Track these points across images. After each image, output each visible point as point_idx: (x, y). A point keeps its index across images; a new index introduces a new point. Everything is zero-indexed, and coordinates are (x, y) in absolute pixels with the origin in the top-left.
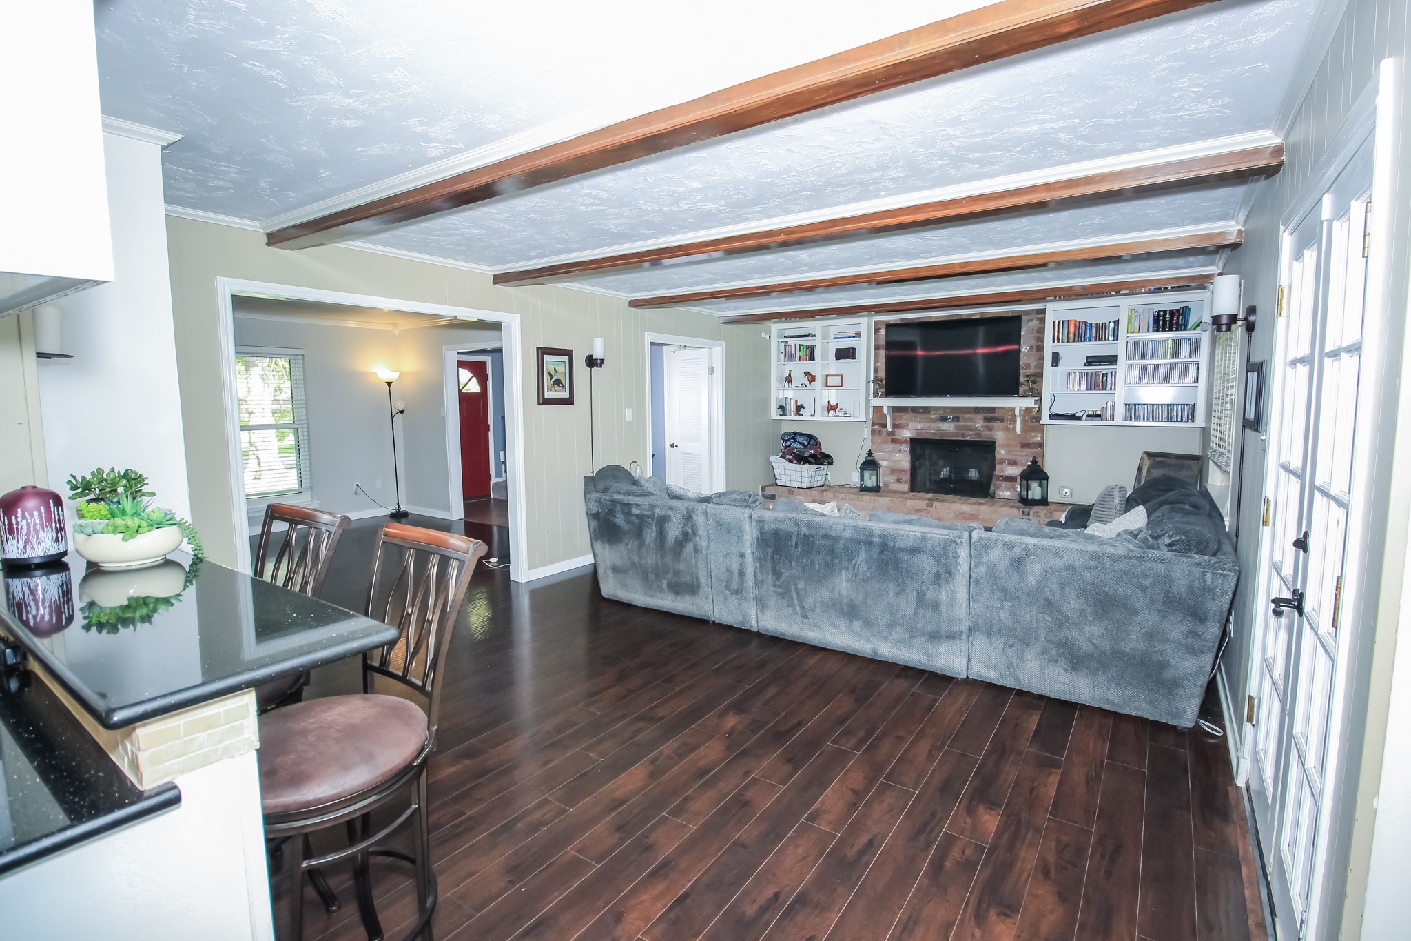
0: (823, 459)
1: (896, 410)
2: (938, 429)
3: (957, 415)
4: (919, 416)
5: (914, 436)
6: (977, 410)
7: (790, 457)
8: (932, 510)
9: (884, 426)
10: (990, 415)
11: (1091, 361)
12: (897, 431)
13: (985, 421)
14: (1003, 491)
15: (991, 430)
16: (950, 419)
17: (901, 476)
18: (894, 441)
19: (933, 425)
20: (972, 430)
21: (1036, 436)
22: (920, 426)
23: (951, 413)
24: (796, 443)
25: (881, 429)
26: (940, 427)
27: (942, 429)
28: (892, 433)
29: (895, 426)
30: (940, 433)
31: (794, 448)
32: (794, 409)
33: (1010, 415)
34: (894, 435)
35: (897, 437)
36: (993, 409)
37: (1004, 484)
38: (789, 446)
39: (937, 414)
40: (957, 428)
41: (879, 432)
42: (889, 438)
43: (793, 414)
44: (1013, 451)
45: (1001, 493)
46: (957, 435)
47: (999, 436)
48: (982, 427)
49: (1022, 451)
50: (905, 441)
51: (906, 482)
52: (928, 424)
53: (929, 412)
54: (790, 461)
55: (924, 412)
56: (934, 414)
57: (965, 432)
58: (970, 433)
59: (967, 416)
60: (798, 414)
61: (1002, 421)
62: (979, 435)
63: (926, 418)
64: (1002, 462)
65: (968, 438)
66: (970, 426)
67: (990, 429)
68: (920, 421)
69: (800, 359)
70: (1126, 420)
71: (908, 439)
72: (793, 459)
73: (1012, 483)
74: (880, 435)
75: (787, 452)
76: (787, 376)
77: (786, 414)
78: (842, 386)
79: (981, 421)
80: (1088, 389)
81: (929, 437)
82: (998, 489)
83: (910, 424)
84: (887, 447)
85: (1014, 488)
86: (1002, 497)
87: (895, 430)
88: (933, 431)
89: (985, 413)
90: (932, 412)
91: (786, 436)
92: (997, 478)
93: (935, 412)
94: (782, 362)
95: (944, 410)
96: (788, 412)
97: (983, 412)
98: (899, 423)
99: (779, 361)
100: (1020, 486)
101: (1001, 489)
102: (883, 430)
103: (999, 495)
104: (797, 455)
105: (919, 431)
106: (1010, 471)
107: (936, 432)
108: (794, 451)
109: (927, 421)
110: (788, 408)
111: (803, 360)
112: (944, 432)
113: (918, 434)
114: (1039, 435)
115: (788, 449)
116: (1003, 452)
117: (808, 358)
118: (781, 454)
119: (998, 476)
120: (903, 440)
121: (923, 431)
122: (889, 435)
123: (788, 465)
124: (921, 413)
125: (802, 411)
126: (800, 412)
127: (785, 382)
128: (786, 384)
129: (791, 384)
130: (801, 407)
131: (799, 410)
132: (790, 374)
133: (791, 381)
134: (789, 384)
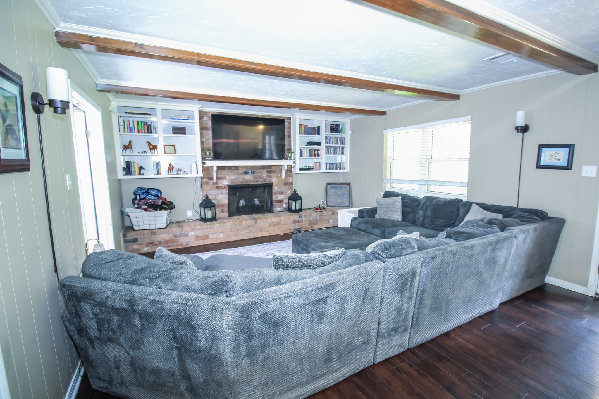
0: (168, 206)
1: (220, 168)
2: (244, 178)
3: (253, 170)
4: (232, 172)
5: (230, 184)
6: (263, 167)
7: (145, 207)
8: (258, 224)
9: (212, 179)
10: (269, 169)
11: (309, 144)
12: (219, 181)
13: (267, 173)
16: (250, 172)
17: (223, 208)
18: (217, 188)
19: (241, 177)
20: (261, 178)
21: (290, 179)
22: (233, 177)
23: (250, 169)
24: (150, 195)
25: (208, 181)
27: (246, 178)
28: (216, 183)
29: (217, 178)
30: (245, 181)
31: (149, 199)
32: (137, 170)
33: (278, 169)
34: (218, 184)
35: (220, 185)
36: (270, 167)
37: (278, 204)
38: (144, 199)
40: (254, 177)
41: (207, 183)
42: (215, 186)
43: (137, 173)
44: (281, 187)
45: (277, 209)
46: (254, 181)
47: (274, 180)
48: (266, 176)
49: (285, 187)
50: (225, 187)
51: (227, 212)
52: (238, 176)
53: (238, 169)
54: (146, 210)
55: (235, 169)
56: (241, 170)
57: (258, 179)
58: (261, 180)
59: (259, 171)
60: (140, 174)
61: (275, 172)
62: (265, 180)
63: (236, 173)
64: (276, 193)
65: (260, 183)
66: (260, 176)
67: (270, 177)
68: (233, 175)
69: (139, 132)
70: (326, 170)
71: (227, 186)
72: (148, 208)
73: (282, 203)
74: (208, 185)
75: (142, 204)
76: (127, 144)
77: (131, 174)
78: (175, 153)
79: (265, 173)
80: (310, 156)
81: (239, 183)
82: (275, 207)
83: (227, 177)
84: (216, 191)
85: (282, 206)
86: (278, 211)
87: (218, 181)
88: (241, 180)
89: (267, 169)
90: (240, 169)
91: (139, 191)
92: (274, 202)
93: (242, 169)
94: (122, 133)
95: (246, 168)
96: (133, 173)
97: (266, 169)
98: (221, 176)
99: (120, 132)
100: (286, 204)
101: (277, 207)
102: (210, 181)
103: (276, 210)
104: (151, 204)
105: (233, 181)
106: (280, 197)
107: (242, 180)
108: (148, 202)
109: (237, 175)
110: (133, 169)
111: (142, 133)
112: (247, 180)
113: (232, 182)
114: (291, 178)
115: (142, 201)
116: (276, 188)
117: (146, 131)
118: (136, 206)
119: (275, 201)
120: (223, 187)
121: (235, 180)
122: (215, 184)
123: (146, 213)
124: (233, 170)
125: (142, 171)
126: (141, 172)
127: (124, 149)
128: (126, 150)
129: (132, 150)
130: (141, 168)
131: (140, 171)
132: (130, 143)
133: (131, 148)
134: (130, 150)
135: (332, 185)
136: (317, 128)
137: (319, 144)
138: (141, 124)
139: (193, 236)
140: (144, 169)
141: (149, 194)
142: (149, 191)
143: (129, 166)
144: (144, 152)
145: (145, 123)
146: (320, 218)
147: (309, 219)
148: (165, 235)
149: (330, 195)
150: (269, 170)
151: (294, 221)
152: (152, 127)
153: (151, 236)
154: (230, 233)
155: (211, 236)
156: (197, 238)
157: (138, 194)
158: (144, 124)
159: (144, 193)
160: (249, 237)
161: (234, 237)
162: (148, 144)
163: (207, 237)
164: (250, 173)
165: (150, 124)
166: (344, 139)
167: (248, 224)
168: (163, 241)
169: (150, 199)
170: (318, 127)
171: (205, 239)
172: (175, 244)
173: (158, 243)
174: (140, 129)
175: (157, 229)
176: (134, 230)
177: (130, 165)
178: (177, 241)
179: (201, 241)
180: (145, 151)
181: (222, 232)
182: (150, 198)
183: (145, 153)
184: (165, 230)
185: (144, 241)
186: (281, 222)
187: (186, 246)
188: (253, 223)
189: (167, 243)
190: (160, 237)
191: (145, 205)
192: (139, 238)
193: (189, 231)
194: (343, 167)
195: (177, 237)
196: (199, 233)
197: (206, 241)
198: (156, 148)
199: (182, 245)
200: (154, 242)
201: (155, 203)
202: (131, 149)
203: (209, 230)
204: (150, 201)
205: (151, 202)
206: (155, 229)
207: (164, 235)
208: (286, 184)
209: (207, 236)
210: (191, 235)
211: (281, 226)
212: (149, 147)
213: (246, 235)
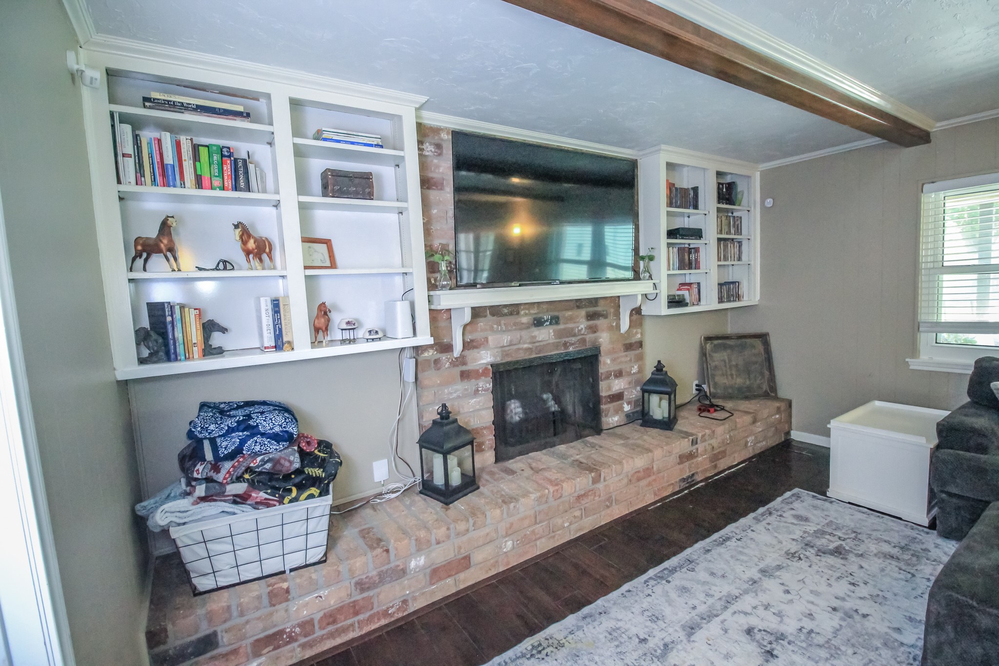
1: (477, 313)
3: (556, 314)
4: (503, 321)
5: (498, 360)
6: (578, 303)
7: (240, 488)
9: (449, 349)
12: (470, 354)
13: (588, 320)
14: (611, 417)
15: (595, 332)
16: (547, 321)
17: (481, 439)
18: (465, 375)
19: (525, 334)
20: (575, 335)
21: (637, 333)
22: (506, 339)
23: (548, 312)
24: (258, 439)
25: (439, 355)
26: (535, 337)
27: (537, 339)
28: (462, 360)
29: (467, 345)
30: (536, 347)
32: (195, 334)
33: (612, 307)
34: (464, 363)
35: (470, 367)
36: (594, 301)
37: (611, 406)
38: (233, 454)
39: (531, 314)
40: (559, 334)
41: (437, 363)
42: (458, 371)
43: (196, 351)
44: (618, 358)
45: (610, 420)
46: (556, 346)
47: (604, 339)
48: (586, 328)
49: (626, 356)
50: (485, 373)
51: (490, 448)
52: (517, 335)
53: (518, 313)
54: (240, 499)
55: (511, 314)
56: (526, 314)
57: (567, 339)
58: (573, 340)
59: (567, 314)
60: (209, 351)
61: (605, 316)
62: (583, 341)
63: (514, 325)
64: (608, 377)
65: (571, 349)
66: (572, 329)
67: (594, 330)
68: (507, 331)
69: (199, 182)
70: (719, 302)
71: (490, 367)
72: (251, 489)
73: (620, 402)
74: (439, 369)
75: (225, 478)
76: (152, 232)
77: (173, 356)
78: (333, 265)
79: (583, 320)
80: (680, 268)
81: (521, 356)
82: (606, 416)
83: (490, 338)
84: (460, 387)
85: (622, 408)
86: (612, 426)
87: (466, 353)
88: (526, 346)
89: (588, 307)
90: (522, 313)
91: (212, 427)
92: (604, 400)
93: (527, 312)
94: (130, 187)
95: (538, 307)
96: (180, 349)
97: (586, 306)
98: (474, 338)
99: (119, 182)
100: (628, 403)
101: (610, 414)
102: (444, 357)
103: (609, 424)
104: (261, 473)
105: (507, 348)
106: (618, 385)
107: (530, 346)
108: (252, 465)
109: (515, 330)
110: (179, 334)
111: (212, 188)
112: (542, 344)
113: (506, 354)
114: (639, 330)
115: (227, 465)
116: (609, 361)
117: (228, 183)
118: (201, 490)
119: (605, 397)
120: (481, 371)
121: (511, 347)
122: (457, 366)
123: (245, 517)
124: (506, 315)
125: (217, 339)
126: (210, 343)
127: (138, 255)
128: (146, 260)
129: (175, 259)
130: (210, 327)
131: (207, 338)
132: (165, 228)
133: (171, 250)
134: (168, 259)
135: (716, 342)
136: (692, 193)
137: (697, 234)
138: (210, 156)
139: (424, 568)
140: (224, 330)
141: (254, 431)
142: (251, 422)
143: (164, 323)
144: (221, 266)
145: (226, 153)
146: (730, 437)
147: (711, 444)
148: (324, 593)
149: (716, 367)
150: (591, 309)
151: (681, 457)
152: (251, 167)
153: (272, 608)
154: (533, 532)
155: (477, 557)
156: (436, 573)
157: (206, 438)
158: (222, 156)
159: (231, 430)
160: (580, 530)
161: (543, 540)
162: (238, 231)
163: (465, 562)
164: (548, 323)
165: (245, 156)
166: (741, 222)
167: (577, 489)
168: (317, 617)
169: (256, 454)
170: (695, 190)
171: (461, 572)
172: (361, 617)
173: (298, 630)
174: (206, 174)
175: (291, 570)
176: (196, 593)
177: (169, 319)
178: (368, 603)
179: (450, 581)
180: (225, 262)
181: (510, 532)
182: (257, 448)
183: (225, 268)
184: (323, 569)
185: (243, 638)
186: (653, 467)
187: (400, 615)
188: (591, 482)
189: (334, 622)
190: (306, 605)
191: (239, 479)
192: (219, 629)
193: (410, 556)
194: (740, 293)
195: (369, 589)
196: (441, 554)
197: (462, 576)
198: (267, 250)
199: (385, 614)
200: (281, 632)
201: (278, 467)
202: (169, 254)
203: (472, 534)
204: (259, 459)
205: (264, 462)
206: (284, 572)
207: (321, 593)
208: (629, 347)
209: (465, 558)
210: (417, 566)
211: (653, 477)
212: (244, 243)
213: (573, 527)
